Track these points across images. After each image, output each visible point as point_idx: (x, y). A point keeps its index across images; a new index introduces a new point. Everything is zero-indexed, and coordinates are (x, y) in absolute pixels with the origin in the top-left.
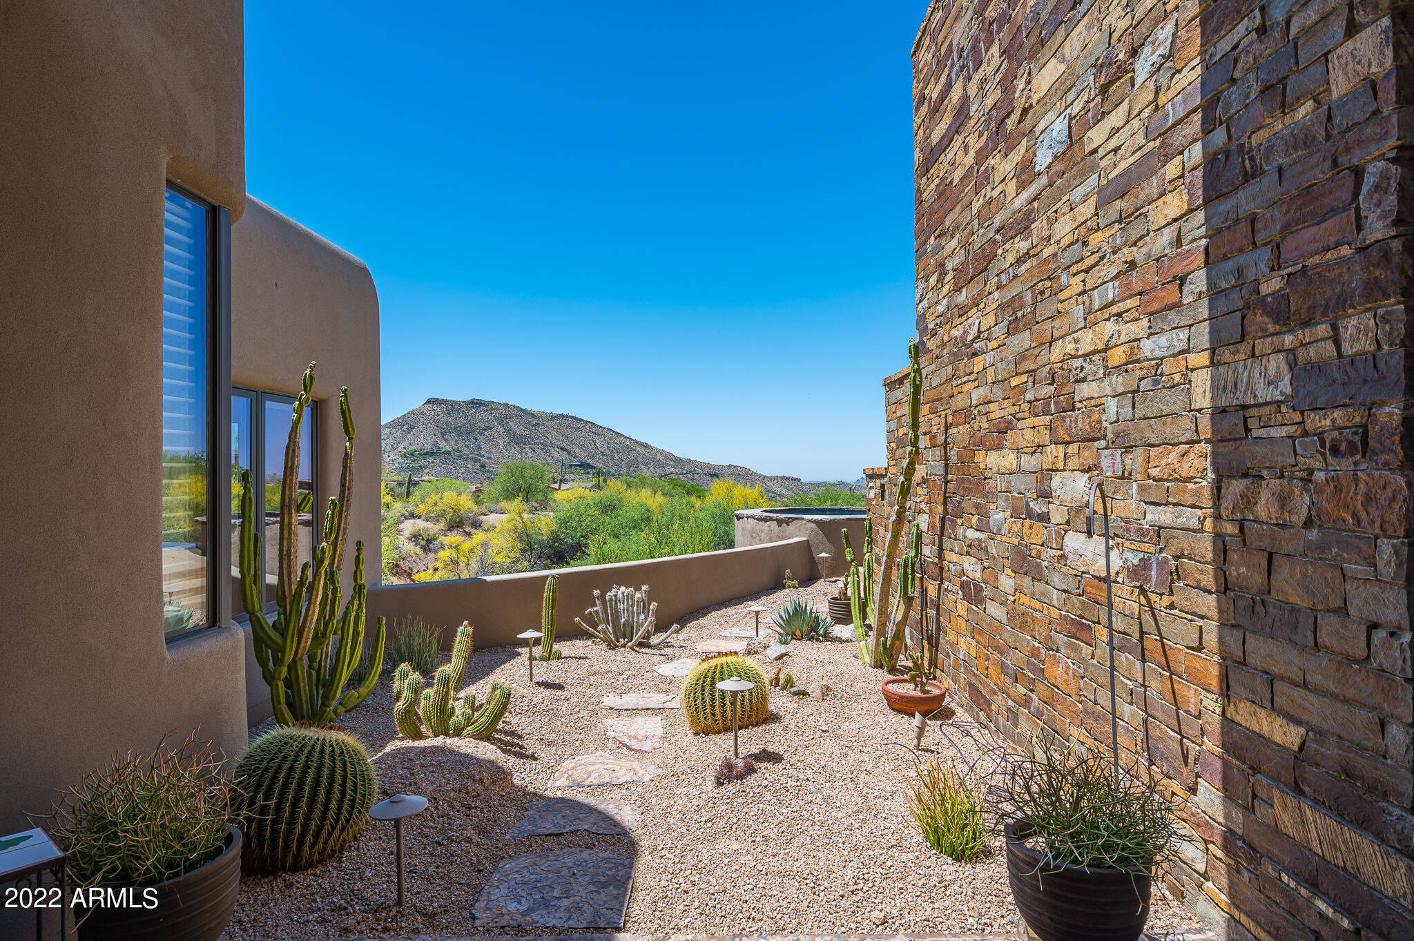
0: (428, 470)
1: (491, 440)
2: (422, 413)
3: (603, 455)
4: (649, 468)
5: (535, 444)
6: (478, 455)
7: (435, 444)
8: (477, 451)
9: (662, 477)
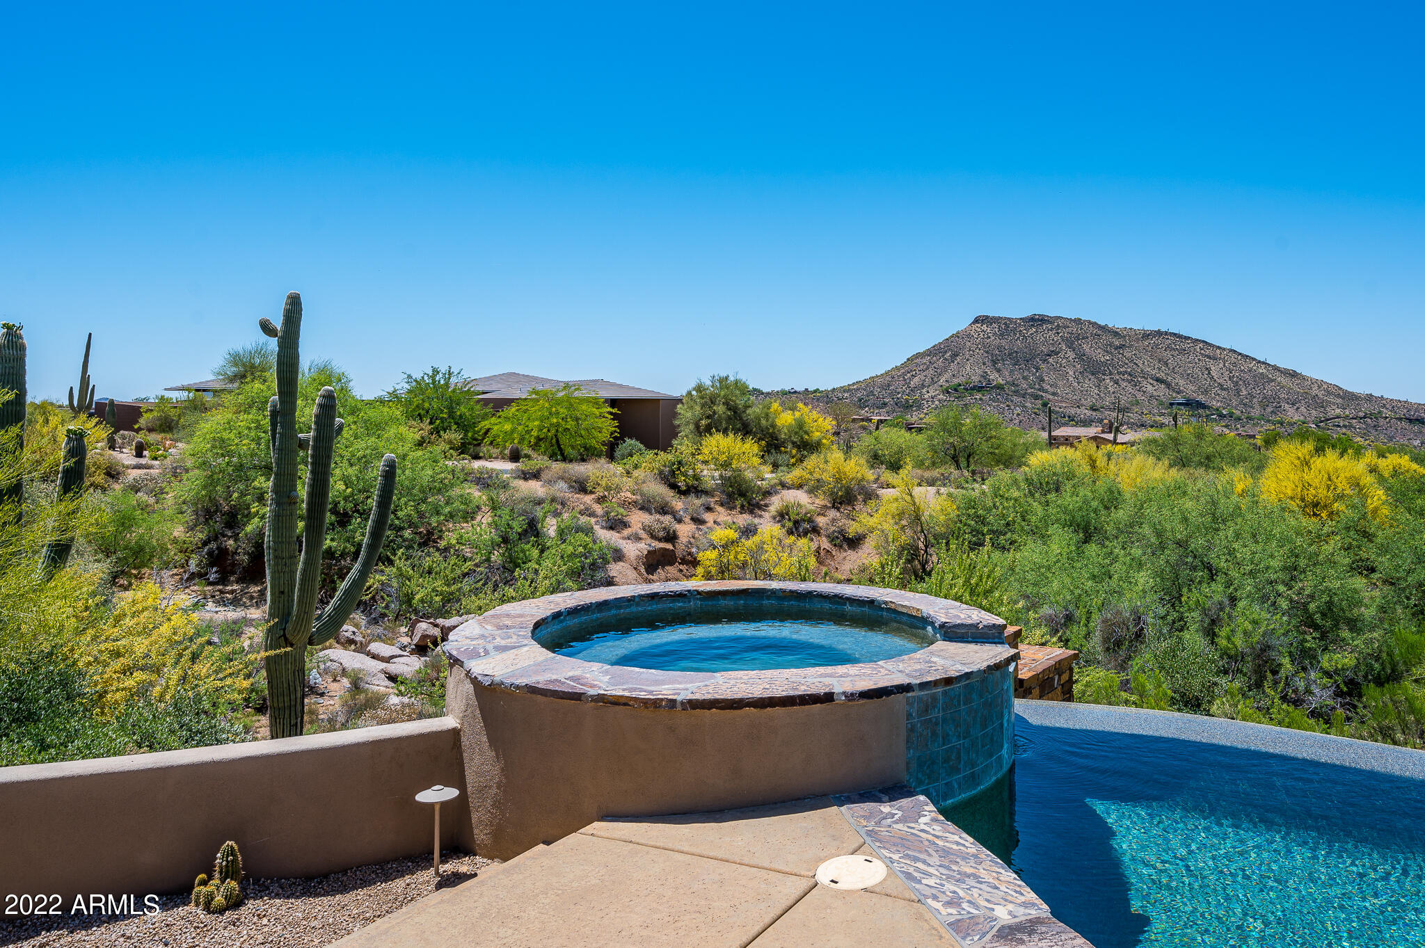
1: (1058, 369)
4: (1298, 408)
5: (1119, 373)
6: (1039, 390)
7: (985, 376)
8: (1039, 384)
9: (1321, 422)
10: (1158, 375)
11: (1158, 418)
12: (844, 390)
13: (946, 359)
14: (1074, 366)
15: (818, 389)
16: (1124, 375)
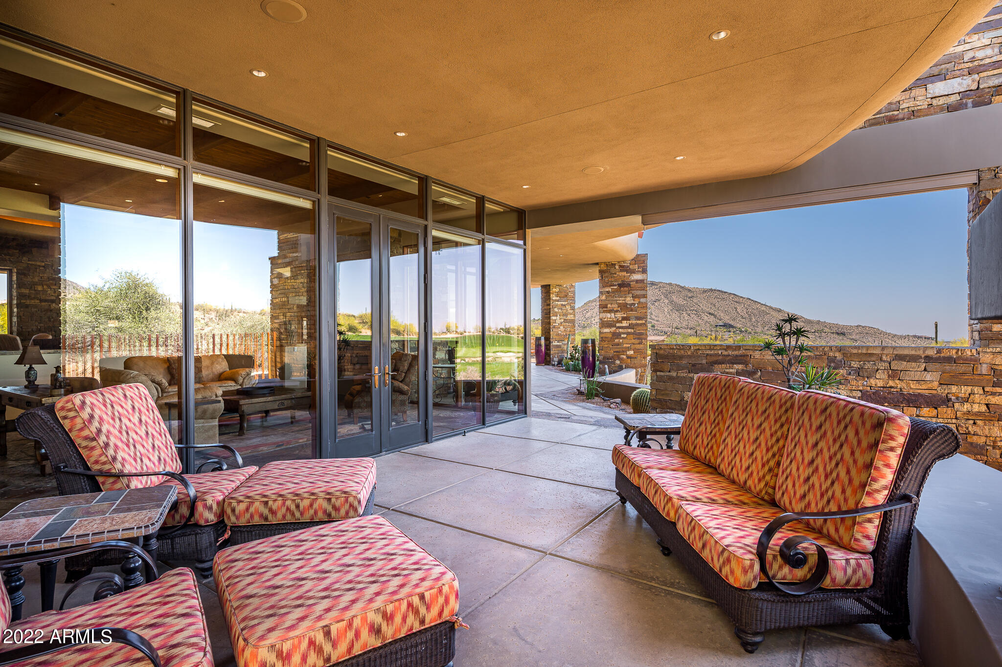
1: (660, 308)
10: (710, 311)
14: (668, 307)
16: (693, 311)
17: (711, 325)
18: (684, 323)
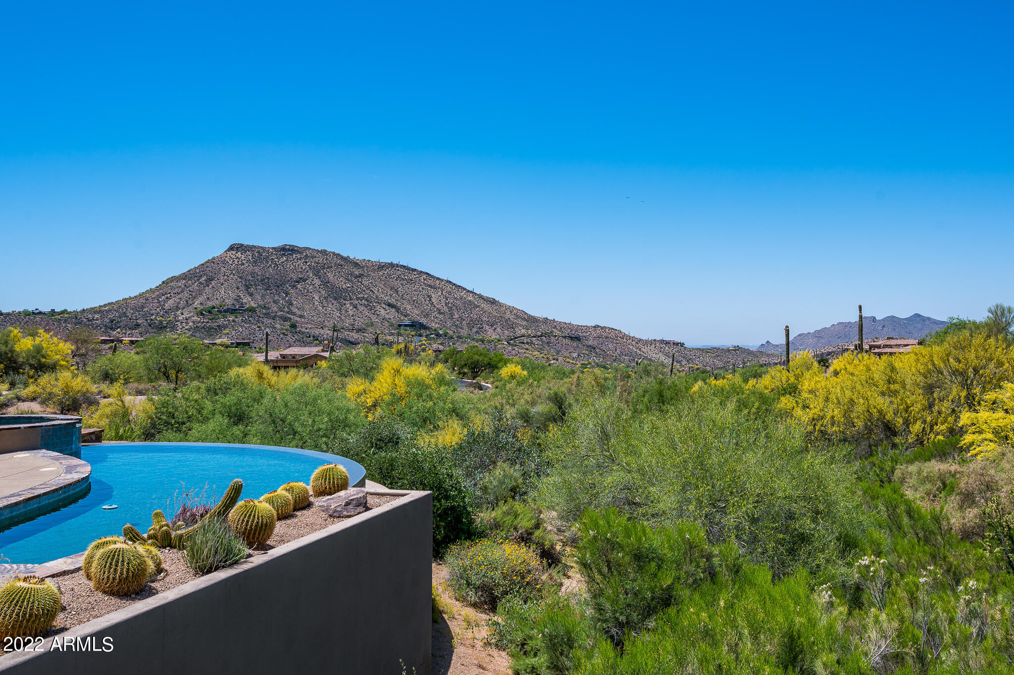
0: (227, 331)
1: (305, 294)
2: (224, 262)
3: (440, 313)
4: (495, 329)
5: (358, 299)
6: (288, 313)
7: (238, 299)
8: (288, 307)
9: (511, 340)
10: (389, 301)
11: (389, 338)
12: (93, 311)
13: (201, 283)
14: (320, 292)
15: (66, 310)
16: (361, 300)
17: (392, 325)
18: (348, 321)
